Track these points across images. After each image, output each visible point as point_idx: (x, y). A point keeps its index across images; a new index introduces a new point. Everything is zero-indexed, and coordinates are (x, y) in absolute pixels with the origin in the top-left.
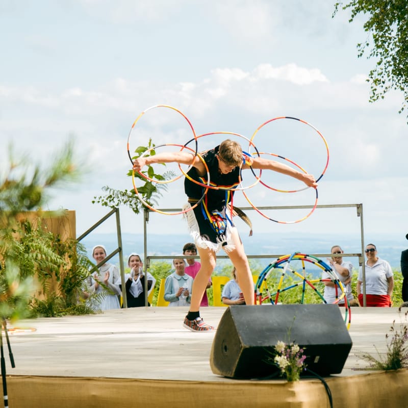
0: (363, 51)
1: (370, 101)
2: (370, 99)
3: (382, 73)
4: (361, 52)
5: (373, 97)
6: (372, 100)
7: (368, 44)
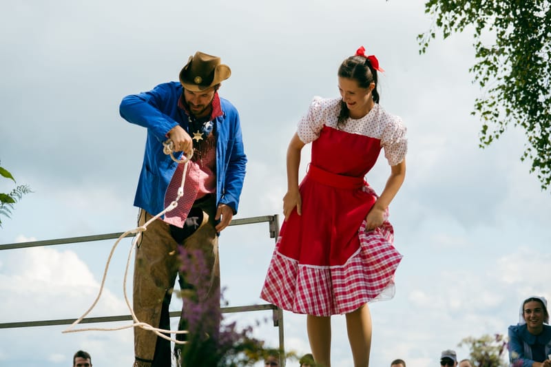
0: (426, 45)
1: (481, 146)
2: (480, 143)
3: (494, 103)
4: (423, 45)
5: (484, 138)
6: (483, 145)
7: (433, 35)
